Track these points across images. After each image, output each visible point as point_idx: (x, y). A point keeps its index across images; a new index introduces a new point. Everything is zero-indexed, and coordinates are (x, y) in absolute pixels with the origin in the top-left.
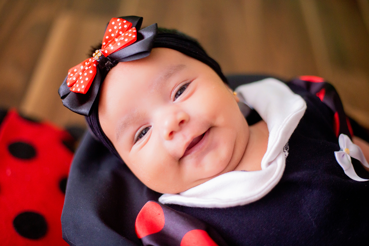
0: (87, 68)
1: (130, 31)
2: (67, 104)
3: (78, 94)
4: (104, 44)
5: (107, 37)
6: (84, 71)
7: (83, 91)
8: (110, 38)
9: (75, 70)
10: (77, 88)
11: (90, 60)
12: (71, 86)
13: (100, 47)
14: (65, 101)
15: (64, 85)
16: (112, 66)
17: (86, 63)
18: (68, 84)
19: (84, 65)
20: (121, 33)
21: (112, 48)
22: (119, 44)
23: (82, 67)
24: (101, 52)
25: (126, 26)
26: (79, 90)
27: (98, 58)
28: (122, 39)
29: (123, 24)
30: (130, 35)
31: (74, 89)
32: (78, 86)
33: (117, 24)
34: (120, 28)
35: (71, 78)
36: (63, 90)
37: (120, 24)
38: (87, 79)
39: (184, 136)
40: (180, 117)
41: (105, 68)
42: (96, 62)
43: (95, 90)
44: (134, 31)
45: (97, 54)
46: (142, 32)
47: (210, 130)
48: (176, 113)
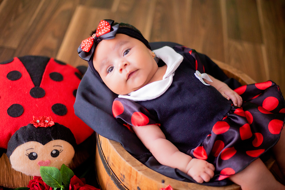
0: (89, 41)
1: (108, 27)
2: (80, 56)
3: (85, 52)
4: (97, 31)
5: (99, 29)
6: (88, 42)
7: (87, 51)
8: (100, 29)
9: (85, 42)
10: (85, 50)
11: (91, 38)
12: (83, 48)
13: (95, 32)
14: (80, 55)
15: (80, 47)
16: (100, 41)
17: (89, 39)
18: (82, 47)
19: (89, 40)
20: (104, 27)
21: (100, 33)
22: (103, 32)
23: (88, 40)
24: (95, 35)
25: (106, 24)
26: (86, 50)
27: (94, 37)
28: (104, 30)
29: (106, 23)
30: (108, 29)
31: (83, 50)
32: (85, 48)
33: (103, 23)
34: (104, 25)
35: (83, 45)
36: (79, 50)
37: (104, 23)
38: (89, 46)
39: (126, 71)
40: (124, 63)
41: (97, 42)
42: (93, 39)
43: (93, 51)
44: (110, 27)
45: (94, 36)
46: (114, 28)
47: (138, 70)
48: (123, 61)
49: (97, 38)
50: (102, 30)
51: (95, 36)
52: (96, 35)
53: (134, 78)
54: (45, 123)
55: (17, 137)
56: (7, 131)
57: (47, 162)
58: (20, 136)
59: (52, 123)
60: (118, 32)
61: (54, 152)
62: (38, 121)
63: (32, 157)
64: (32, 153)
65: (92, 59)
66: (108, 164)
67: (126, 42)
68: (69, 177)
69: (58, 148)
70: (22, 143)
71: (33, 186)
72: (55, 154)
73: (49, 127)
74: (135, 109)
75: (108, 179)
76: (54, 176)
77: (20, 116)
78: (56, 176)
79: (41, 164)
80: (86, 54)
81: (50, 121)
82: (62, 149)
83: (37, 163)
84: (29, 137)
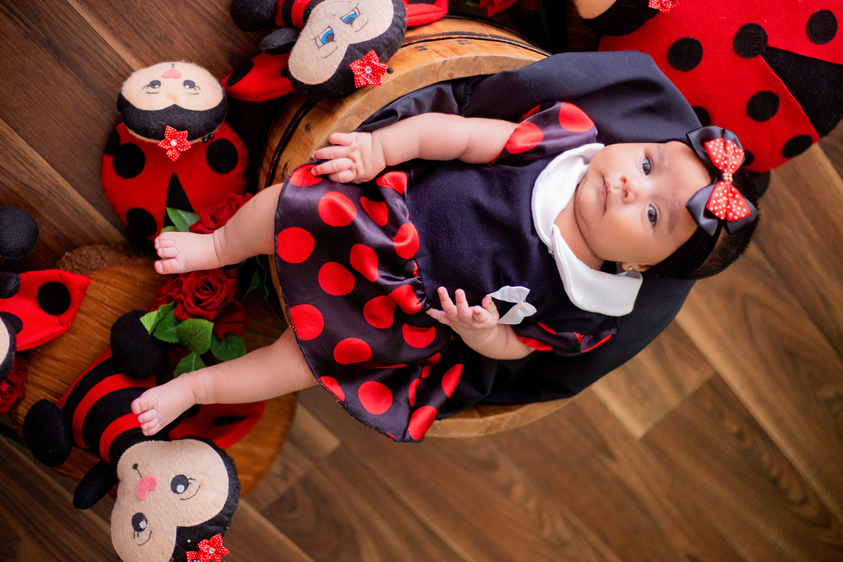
7: (709, 144)
20: (728, 207)
24: (728, 181)
27: (725, 175)
28: (720, 201)
32: (718, 145)
38: (714, 154)
42: (723, 172)
44: (717, 214)
45: (728, 176)
50: (725, 198)
51: (726, 178)
52: (724, 181)
66: (509, 43)
74: (549, 143)
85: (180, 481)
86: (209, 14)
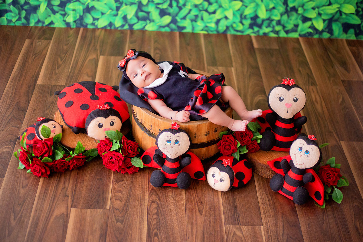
1: (133, 53)
3: (122, 67)
6: (123, 62)
8: (129, 54)
11: (124, 59)
12: (120, 65)
13: (126, 56)
16: (129, 61)
20: (131, 53)
21: (129, 57)
28: (131, 55)
29: (132, 51)
32: (122, 65)
33: (130, 51)
35: (120, 63)
36: (118, 66)
38: (124, 64)
39: (144, 75)
40: (143, 71)
41: (127, 61)
43: (126, 66)
46: (136, 53)
47: (150, 74)
48: (142, 70)
49: (128, 59)
51: (126, 58)
53: (149, 78)
54: (105, 108)
55: (91, 116)
56: (82, 118)
57: (108, 129)
58: (92, 115)
59: (109, 107)
60: (138, 55)
61: (112, 123)
62: (101, 107)
63: (100, 126)
64: (100, 124)
65: (125, 70)
66: (142, 124)
67: (143, 61)
68: (121, 137)
69: (113, 121)
70: (94, 118)
71: (100, 146)
72: (112, 124)
73: (107, 109)
75: (143, 135)
76: (113, 135)
77: (88, 109)
78: (115, 135)
79: (105, 130)
80: (122, 68)
81: (107, 107)
82: (115, 121)
83: (103, 130)
84: (98, 115)
85: (281, 100)
86: (195, 192)
